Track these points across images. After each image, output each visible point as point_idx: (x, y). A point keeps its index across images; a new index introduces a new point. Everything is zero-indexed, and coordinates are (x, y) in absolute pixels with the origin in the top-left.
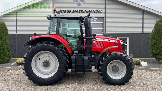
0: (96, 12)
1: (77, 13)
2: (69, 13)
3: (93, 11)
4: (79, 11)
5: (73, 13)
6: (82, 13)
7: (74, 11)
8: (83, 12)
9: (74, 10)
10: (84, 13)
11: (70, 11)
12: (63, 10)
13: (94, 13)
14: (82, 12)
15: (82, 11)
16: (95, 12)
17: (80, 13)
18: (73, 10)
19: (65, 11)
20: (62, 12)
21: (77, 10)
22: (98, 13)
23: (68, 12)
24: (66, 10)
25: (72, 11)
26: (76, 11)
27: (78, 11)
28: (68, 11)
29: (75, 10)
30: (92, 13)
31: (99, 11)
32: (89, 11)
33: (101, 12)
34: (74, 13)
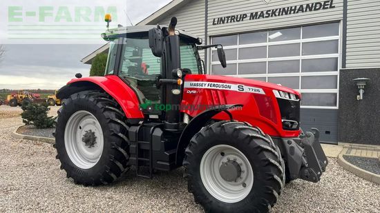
0: (315, 9)
1: (261, 19)
2: (241, 22)
3: (305, 6)
4: (267, 13)
5: (252, 21)
6: (274, 17)
7: (253, 16)
8: (277, 14)
9: (254, 11)
10: (281, 17)
11: (244, 16)
12: (228, 17)
13: (308, 13)
14: (275, 15)
15: (274, 13)
16: (311, 10)
17: (270, 18)
18: (252, 14)
19: (233, 19)
20: (226, 21)
21: (262, 12)
22: (321, 11)
23: (239, 21)
24: (235, 14)
25: (249, 15)
26: (259, 14)
27: (265, 13)
28: (239, 16)
29: (257, 13)
30: (305, 13)
31: (325, 5)
32: (293, 8)
33: (331, 7)
34: (255, 20)
